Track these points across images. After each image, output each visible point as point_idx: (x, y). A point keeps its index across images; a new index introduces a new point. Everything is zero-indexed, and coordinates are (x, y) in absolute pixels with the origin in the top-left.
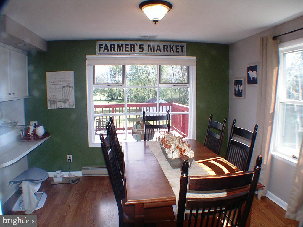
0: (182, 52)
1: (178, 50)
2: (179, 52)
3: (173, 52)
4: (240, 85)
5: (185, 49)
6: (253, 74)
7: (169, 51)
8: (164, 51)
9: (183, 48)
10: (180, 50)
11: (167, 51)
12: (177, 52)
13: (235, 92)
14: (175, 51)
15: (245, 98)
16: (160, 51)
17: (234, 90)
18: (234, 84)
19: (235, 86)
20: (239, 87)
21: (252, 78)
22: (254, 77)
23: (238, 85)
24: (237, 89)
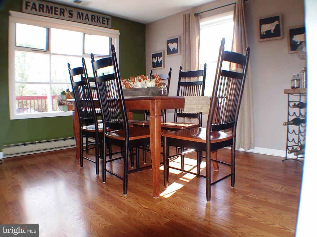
0: (108, 24)
1: (104, 22)
2: (104, 24)
3: (100, 23)
4: (158, 57)
5: (110, 21)
6: (173, 46)
7: (96, 21)
8: (92, 21)
9: (109, 21)
10: (106, 23)
11: (95, 22)
12: (103, 23)
13: (153, 64)
14: (101, 22)
15: (164, 67)
16: (89, 20)
17: (152, 63)
18: (152, 57)
19: (153, 59)
20: (157, 59)
21: (172, 50)
22: (175, 48)
23: (157, 58)
24: (155, 61)
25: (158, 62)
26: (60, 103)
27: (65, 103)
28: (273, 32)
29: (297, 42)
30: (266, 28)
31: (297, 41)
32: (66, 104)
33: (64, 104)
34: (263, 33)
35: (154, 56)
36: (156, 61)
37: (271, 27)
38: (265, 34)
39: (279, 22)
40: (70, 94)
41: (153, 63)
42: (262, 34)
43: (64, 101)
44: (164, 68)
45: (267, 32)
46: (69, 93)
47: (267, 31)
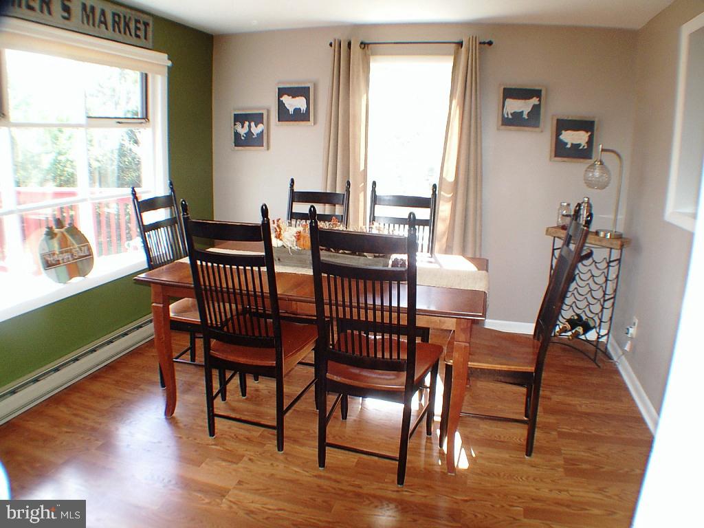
0: (145, 38)
1: (138, 33)
2: (139, 36)
3: (130, 34)
5: (150, 31)
6: (292, 103)
7: (123, 31)
9: (148, 28)
10: (142, 34)
11: (119, 31)
12: (136, 35)
13: (235, 138)
14: (133, 33)
16: (106, 28)
17: (233, 134)
18: (233, 121)
19: (235, 125)
20: (250, 126)
21: (291, 111)
22: (300, 109)
23: (247, 123)
24: (243, 131)
25: (249, 133)
26: (47, 262)
27: (58, 261)
28: (526, 117)
29: (566, 144)
30: (514, 106)
31: (566, 141)
32: (61, 262)
33: (58, 263)
34: (508, 114)
35: (240, 118)
36: (246, 130)
37: (523, 106)
38: (510, 116)
39: (540, 101)
40: (66, 233)
41: (237, 135)
42: (506, 116)
43: (56, 256)
44: (268, 149)
45: (514, 114)
46: (62, 230)
47: (514, 112)
